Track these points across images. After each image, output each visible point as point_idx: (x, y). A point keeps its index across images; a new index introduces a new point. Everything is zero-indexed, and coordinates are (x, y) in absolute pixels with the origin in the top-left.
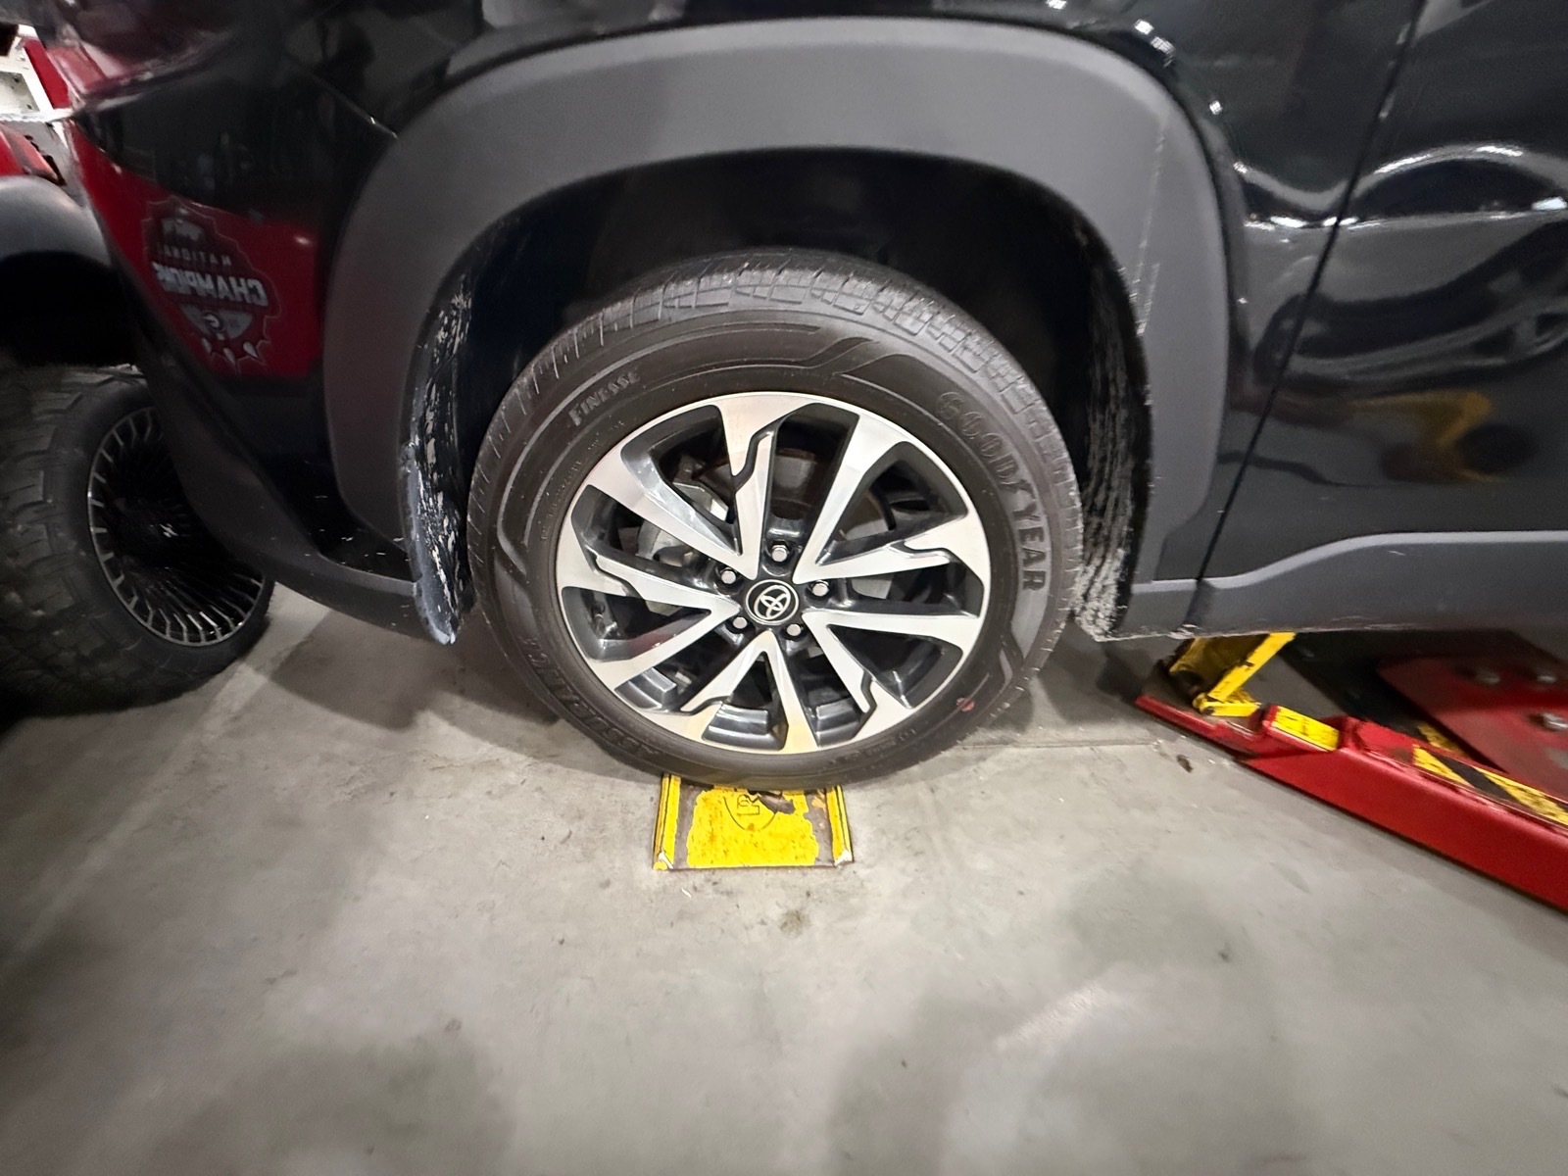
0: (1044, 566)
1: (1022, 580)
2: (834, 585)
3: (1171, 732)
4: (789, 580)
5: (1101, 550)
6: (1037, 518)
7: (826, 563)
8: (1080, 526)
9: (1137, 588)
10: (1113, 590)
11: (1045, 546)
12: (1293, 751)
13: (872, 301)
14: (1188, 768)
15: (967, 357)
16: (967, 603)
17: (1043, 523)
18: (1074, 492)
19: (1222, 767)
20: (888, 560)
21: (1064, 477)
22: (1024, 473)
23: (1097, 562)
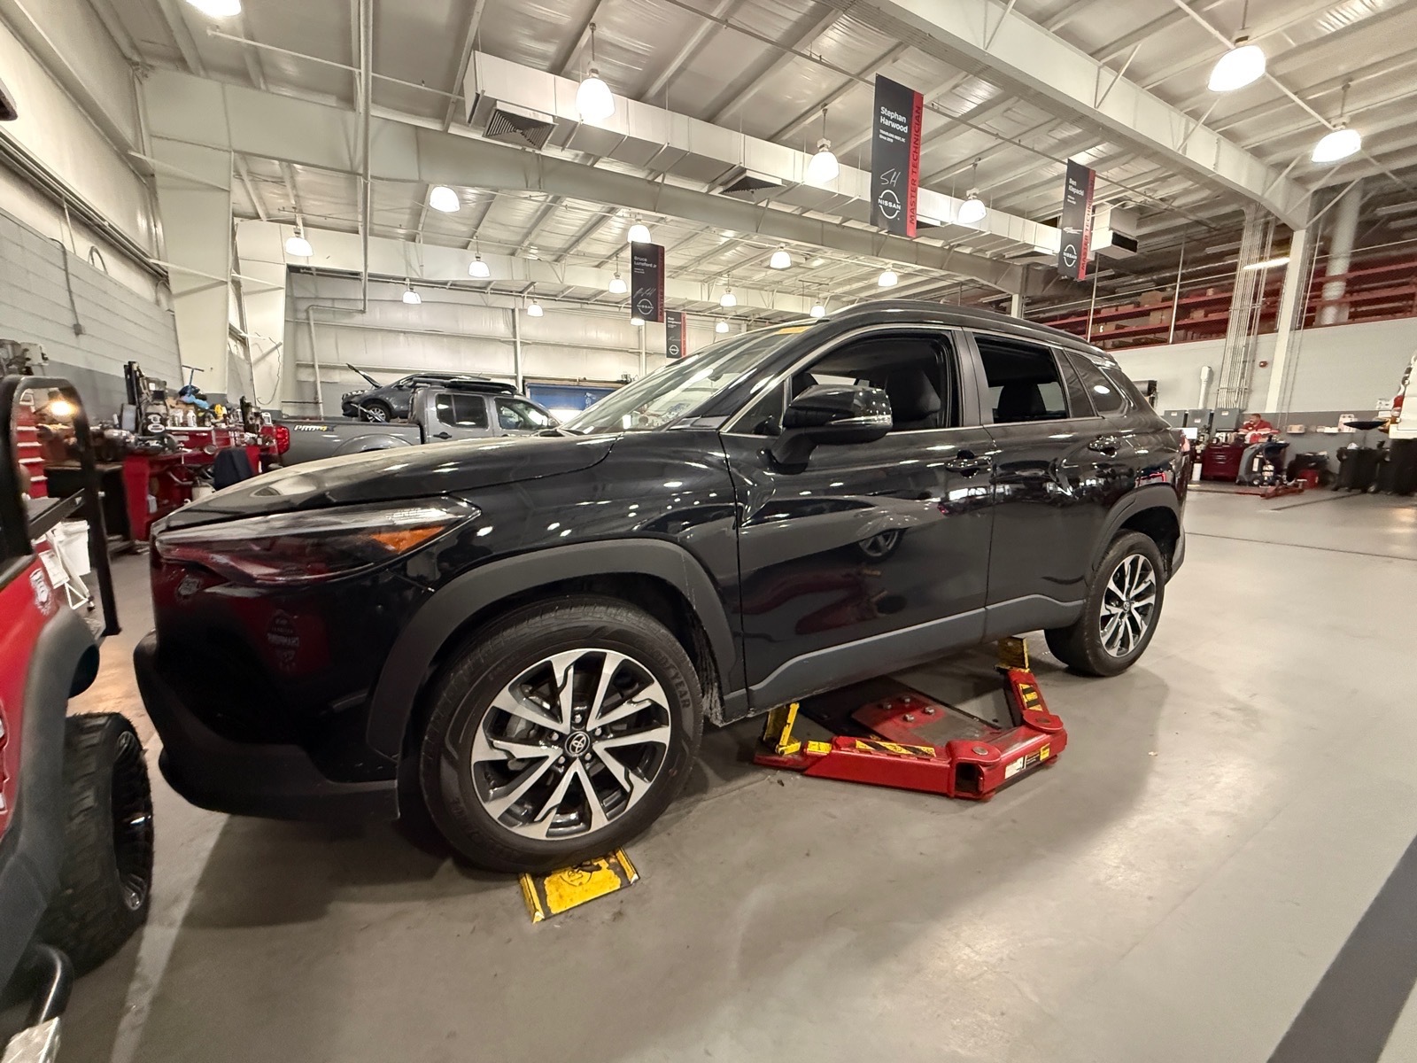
0: (688, 696)
1: (681, 704)
2: (603, 728)
3: (772, 771)
4: (585, 731)
5: (710, 686)
6: (679, 678)
7: (600, 718)
8: (697, 677)
9: (725, 698)
10: (718, 701)
11: (686, 688)
12: (818, 759)
13: (606, 613)
14: (783, 785)
15: (641, 625)
16: (661, 723)
17: (682, 679)
18: (691, 665)
19: (797, 779)
20: (626, 710)
21: (686, 660)
22: (671, 661)
23: (710, 691)
